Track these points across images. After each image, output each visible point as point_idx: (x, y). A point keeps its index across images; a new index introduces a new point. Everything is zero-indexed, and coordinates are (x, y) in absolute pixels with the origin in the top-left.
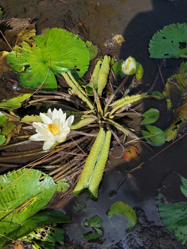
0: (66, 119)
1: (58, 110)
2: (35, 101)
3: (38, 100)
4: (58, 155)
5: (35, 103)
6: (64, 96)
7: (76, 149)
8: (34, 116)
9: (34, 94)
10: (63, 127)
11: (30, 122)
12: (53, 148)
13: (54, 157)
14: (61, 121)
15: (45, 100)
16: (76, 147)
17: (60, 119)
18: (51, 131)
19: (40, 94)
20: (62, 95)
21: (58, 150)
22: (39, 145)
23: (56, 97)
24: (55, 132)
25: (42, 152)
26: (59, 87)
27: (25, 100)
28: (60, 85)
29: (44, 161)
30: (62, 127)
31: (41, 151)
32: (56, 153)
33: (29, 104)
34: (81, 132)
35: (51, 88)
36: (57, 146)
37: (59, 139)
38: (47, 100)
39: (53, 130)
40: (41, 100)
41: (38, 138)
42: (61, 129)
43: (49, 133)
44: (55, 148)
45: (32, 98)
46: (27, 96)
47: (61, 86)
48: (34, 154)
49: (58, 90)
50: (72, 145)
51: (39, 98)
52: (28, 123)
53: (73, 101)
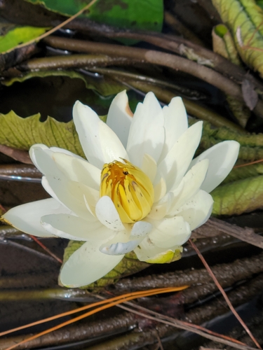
0: (197, 154)
1: (164, 102)
2: (54, 63)
3: (69, 62)
4: (122, 322)
5: (54, 69)
6: (192, 55)
7: (209, 310)
8: (43, 119)
9: (58, 34)
10: (176, 191)
11: (16, 149)
12: (103, 283)
13: (100, 328)
14: (169, 160)
15: (99, 65)
16: (213, 297)
17: (163, 150)
18: (115, 196)
19: (80, 35)
20: (182, 49)
21: (125, 298)
22: (41, 260)
23: (152, 56)
24: (131, 207)
25: (51, 295)
26: (171, 20)
27: (15, 52)
28: (173, 13)
29: (50, 339)
30: (169, 187)
31: (42, 288)
32: (115, 312)
33: (26, 71)
34: (249, 231)
35: (132, 17)
36: (124, 277)
37: (144, 244)
38: (109, 66)
39: (126, 196)
40: (83, 60)
41: (46, 219)
42: (164, 197)
43: (106, 207)
44: (112, 287)
45: (42, 49)
46: (25, 37)
47: (179, 18)
48: (12, 297)
49: (166, 29)
50: (192, 286)
51: (74, 52)
52: (9, 153)
53: (228, 87)
